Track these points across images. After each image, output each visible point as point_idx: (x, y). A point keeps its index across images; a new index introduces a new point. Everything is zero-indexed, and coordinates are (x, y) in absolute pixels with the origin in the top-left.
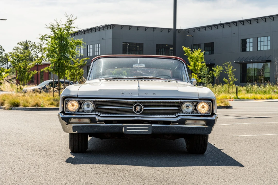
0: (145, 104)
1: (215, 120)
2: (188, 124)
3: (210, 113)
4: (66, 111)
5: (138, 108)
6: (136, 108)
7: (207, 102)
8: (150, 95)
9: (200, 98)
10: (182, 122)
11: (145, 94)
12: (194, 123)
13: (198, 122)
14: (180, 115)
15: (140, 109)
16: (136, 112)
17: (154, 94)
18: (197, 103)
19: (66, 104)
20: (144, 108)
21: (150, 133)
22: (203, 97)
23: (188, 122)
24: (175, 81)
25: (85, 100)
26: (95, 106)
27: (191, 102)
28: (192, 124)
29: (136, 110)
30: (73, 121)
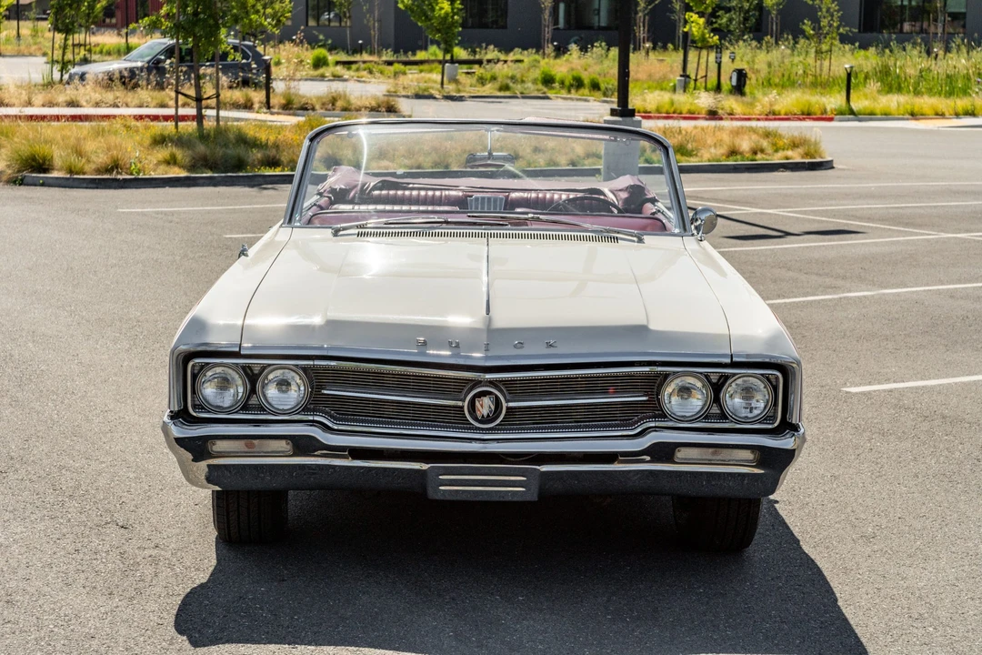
0: (512, 388)
1: (794, 450)
2: (682, 459)
3: (774, 418)
4: (194, 407)
5: (485, 406)
6: (477, 403)
7: (762, 375)
8: (535, 353)
9: (734, 359)
10: (663, 452)
11: (515, 346)
12: (710, 457)
13: (725, 454)
14: (653, 424)
15: (493, 407)
16: (476, 419)
17: (550, 346)
18: (725, 378)
19: (194, 377)
20: (507, 401)
21: (533, 497)
22: (748, 356)
23: (681, 454)
24: (635, 236)
25: (270, 365)
26: (312, 388)
27: (701, 373)
28: (700, 460)
29: (478, 413)
30: (220, 446)
